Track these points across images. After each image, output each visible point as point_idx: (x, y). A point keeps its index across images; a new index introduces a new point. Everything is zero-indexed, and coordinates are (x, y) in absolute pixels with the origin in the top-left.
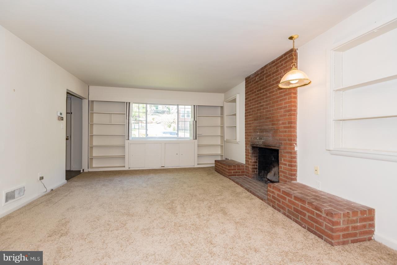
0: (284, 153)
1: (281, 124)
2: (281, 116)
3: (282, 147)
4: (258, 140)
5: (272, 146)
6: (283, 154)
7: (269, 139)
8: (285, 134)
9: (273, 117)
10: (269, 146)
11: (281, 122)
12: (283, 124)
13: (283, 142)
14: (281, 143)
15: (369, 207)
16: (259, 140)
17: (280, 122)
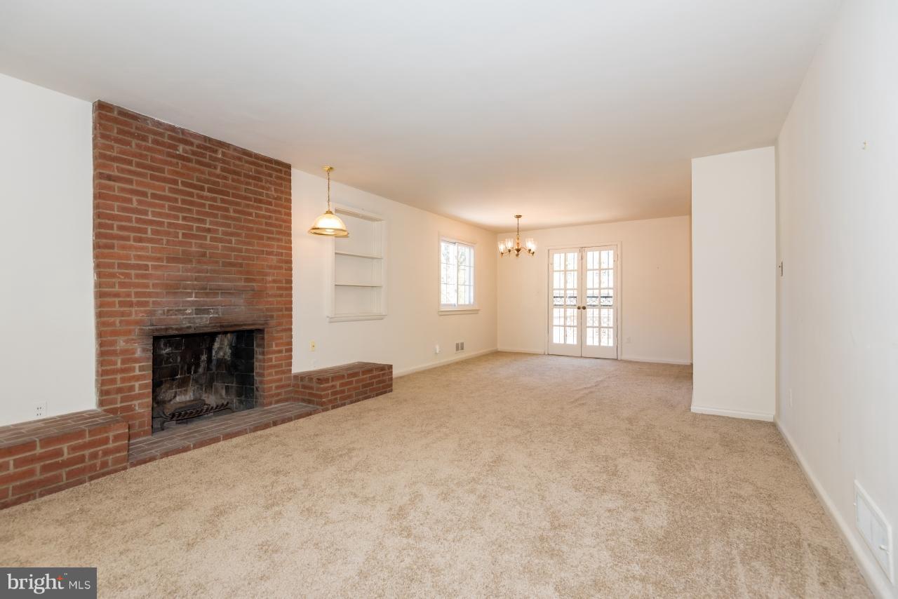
0: (278, 332)
1: (270, 282)
2: (270, 267)
3: (273, 322)
4: (190, 314)
5: (245, 325)
6: (275, 335)
7: (236, 310)
8: (279, 299)
9: (248, 265)
10: (236, 325)
11: (270, 278)
12: (274, 281)
13: (275, 314)
14: (272, 317)
15: (377, 364)
16: (197, 314)
17: (268, 278)
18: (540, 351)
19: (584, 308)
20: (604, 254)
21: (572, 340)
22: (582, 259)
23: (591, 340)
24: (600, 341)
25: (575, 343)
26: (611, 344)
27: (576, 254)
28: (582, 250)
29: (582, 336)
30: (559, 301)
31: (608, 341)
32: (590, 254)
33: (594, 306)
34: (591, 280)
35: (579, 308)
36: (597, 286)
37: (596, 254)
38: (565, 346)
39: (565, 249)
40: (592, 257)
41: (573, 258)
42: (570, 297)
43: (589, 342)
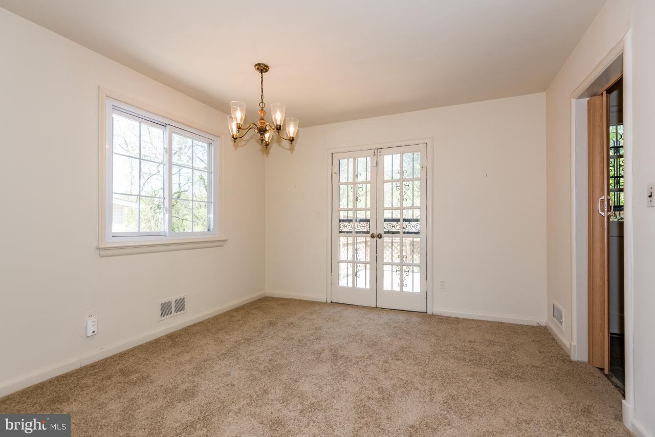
18: (321, 297)
19: (380, 236)
20: (408, 157)
21: (363, 282)
22: (377, 166)
23: (390, 281)
24: (401, 284)
25: (368, 287)
26: (417, 289)
27: (369, 159)
28: (377, 153)
29: (377, 278)
30: (346, 227)
31: (413, 283)
32: (387, 159)
33: (393, 233)
34: (390, 196)
35: (373, 236)
36: (396, 204)
37: (397, 157)
38: (354, 290)
39: (353, 153)
40: (391, 163)
41: (364, 164)
42: (361, 221)
43: (387, 286)
